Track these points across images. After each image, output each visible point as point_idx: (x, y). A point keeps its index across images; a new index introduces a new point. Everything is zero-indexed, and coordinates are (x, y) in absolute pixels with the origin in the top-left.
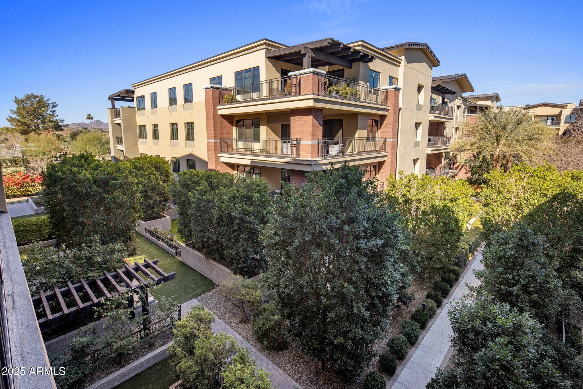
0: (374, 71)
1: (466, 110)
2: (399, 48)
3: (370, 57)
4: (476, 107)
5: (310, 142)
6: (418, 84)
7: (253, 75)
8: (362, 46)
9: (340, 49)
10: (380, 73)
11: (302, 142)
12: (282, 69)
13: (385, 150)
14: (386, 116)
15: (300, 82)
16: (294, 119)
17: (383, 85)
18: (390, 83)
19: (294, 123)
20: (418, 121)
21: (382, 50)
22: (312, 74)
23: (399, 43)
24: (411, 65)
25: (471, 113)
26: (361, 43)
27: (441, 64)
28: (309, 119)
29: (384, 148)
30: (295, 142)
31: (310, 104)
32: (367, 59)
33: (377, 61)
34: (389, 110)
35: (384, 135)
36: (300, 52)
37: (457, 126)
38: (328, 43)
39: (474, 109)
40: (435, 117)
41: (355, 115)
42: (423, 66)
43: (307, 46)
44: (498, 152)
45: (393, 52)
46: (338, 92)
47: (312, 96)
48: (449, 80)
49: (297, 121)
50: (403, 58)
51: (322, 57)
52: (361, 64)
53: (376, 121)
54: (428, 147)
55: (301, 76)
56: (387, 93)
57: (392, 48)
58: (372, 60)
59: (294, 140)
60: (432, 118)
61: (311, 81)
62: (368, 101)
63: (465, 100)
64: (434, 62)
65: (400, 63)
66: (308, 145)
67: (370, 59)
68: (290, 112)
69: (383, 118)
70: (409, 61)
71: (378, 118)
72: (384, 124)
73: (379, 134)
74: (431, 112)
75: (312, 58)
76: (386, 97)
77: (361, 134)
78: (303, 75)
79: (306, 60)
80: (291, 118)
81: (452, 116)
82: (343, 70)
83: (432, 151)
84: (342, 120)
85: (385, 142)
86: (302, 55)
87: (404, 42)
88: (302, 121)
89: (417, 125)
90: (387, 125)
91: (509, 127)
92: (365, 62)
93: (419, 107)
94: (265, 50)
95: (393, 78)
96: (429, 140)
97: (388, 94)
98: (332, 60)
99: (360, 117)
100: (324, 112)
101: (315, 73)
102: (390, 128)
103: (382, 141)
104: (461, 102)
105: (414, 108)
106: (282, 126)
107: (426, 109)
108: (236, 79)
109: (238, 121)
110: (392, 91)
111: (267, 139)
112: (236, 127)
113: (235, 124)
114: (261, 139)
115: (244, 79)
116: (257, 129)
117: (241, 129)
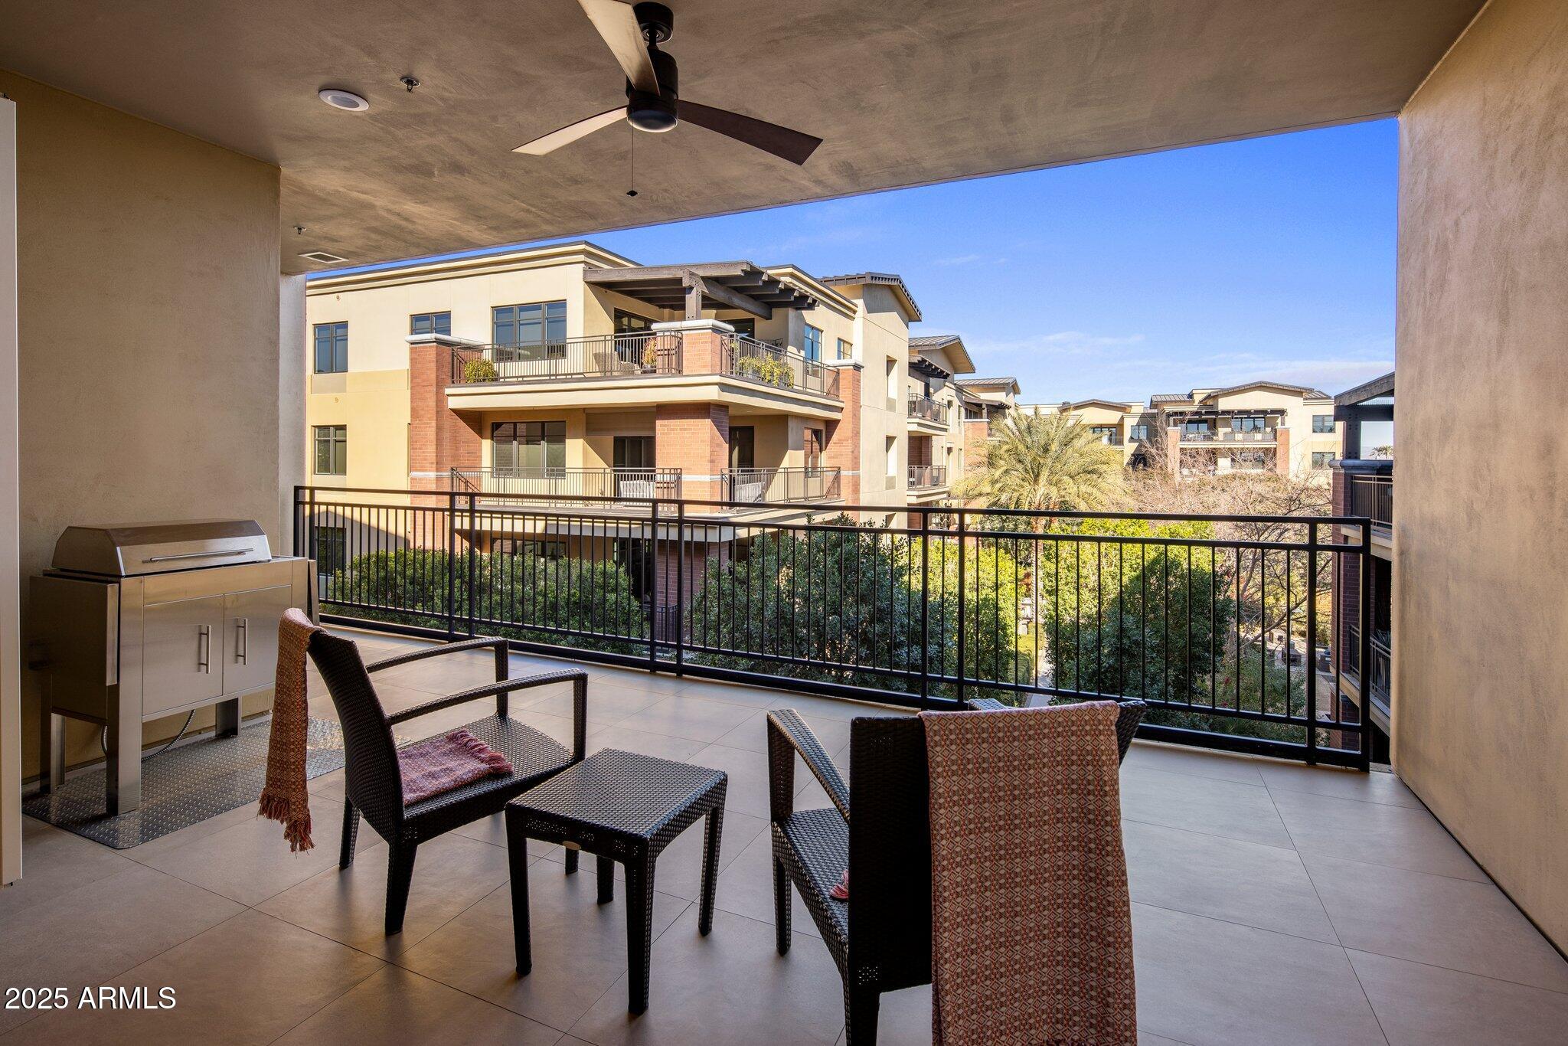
0: (813, 328)
1: (963, 410)
2: (853, 284)
3: (810, 301)
4: (979, 406)
5: (707, 478)
6: (888, 356)
7: (547, 319)
8: (792, 275)
9: (760, 283)
10: (822, 331)
11: (685, 478)
12: (616, 310)
13: (839, 495)
14: (837, 422)
15: (680, 344)
16: (665, 426)
17: (828, 356)
18: (840, 354)
19: (666, 434)
20: (890, 435)
21: (825, 281)
22: (710, 331)
23: (853, 273)
24: (874, 316)
25: (970, 418)
26: (790, 270)
27: (923, 318)
28: (704, 427)
29: (836, 490)
30: (667, 478)
31: (712, 394)
32: (803, 303)
33: (821, 309)
34: (842, 409)
35: (836, 463)
36: (679, 281)
37: (949, 445)
38: (742, 270)
39: (975, 409)
40: (920, 425)
41: (781, 420)
42: (892, 319)
43: (693, 270)
44: (1038, 498)
45: (841, 289)
46: (757, 371)
47: (717, 379)
48: (933, 348)
49: (673, 430)
50: (860, 302)
51: (720, 295)
52: (791, 313)
53: (816, 433)
54: (909, 490)
55: (683, 332)
56: (838, 373)
57: (838, 280)
58: (811, 307)
59: (670, 474)
60: (914, 428)
61: (709, 347)
62: (808, 390)
63: (959, 390)
64: (911, 315)
65: (855, 312)
66: (701, 483)
67: (809, 304)
68: (655, 410)
69: (831, 425)
70: (870, 309)
71: (821, 427)
72: (835, 437)
73: (824, 460)
74: (910, 415)
75: (704, 297)
76: (836, 381)
77: (794, 459)
78: (688, 332)
79: (692, 300)
80: (658, 423)
81: (946, 425)
82: (752, 321)
83: (918, 497)
84: (751, 429)
85: (837, 478)
86: (685, 288)
87: (863, 272)
88: (685, 429)
89: (890, 440)
90: (840, 442)
91: (1054, 447)
92: (797, 309)
93: (891, 405)
94: (583, 265)
95: (844, 341)
96: (911, 474)
97: (841, 376)
98: (736, 300)
99: (792, 424)
100: (732, 411)
101: (716, 330)
102: (847, 449)
103: (831, 475)
104: (953, 393)
105: (883, 405)
106: (616, 439)
107: (902, 407)
108: (494, 323)
109: (496, 426)
110: (848, 370)
111: (585, 471)
112: (492, 440)
113: (488, 432)
114: (567, 470)
115: (520, 325)
116: (556, 446)
117: (505, 447)
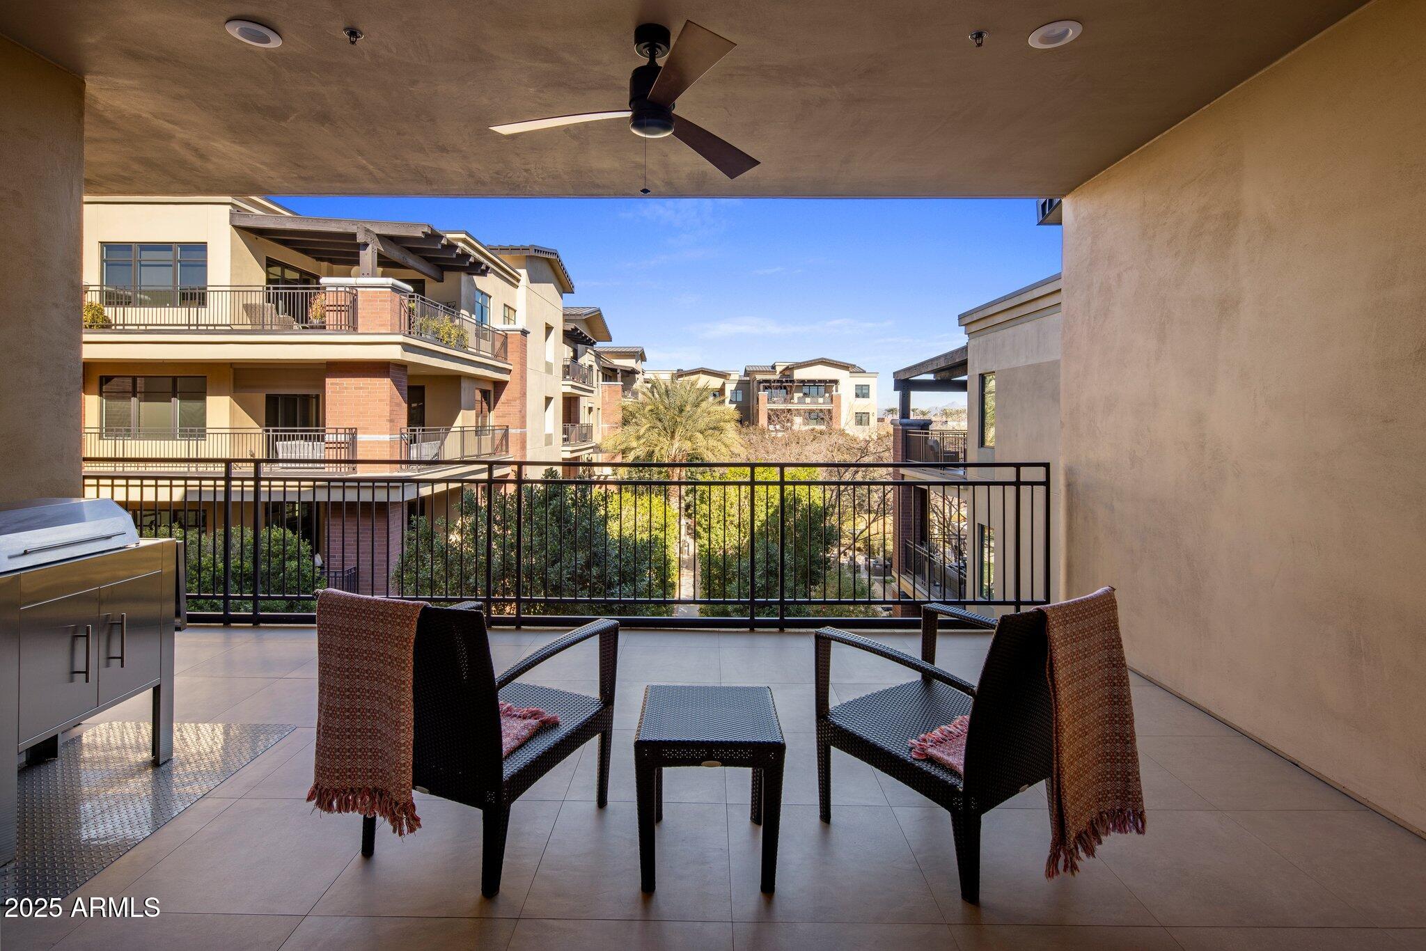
0: (482, 293)
1: (600, 374)
2: (517, 254)
3: (483, 267)
4: (616, 370)
5: (387, 438)
6: (546, 324)
7: (180, 261)
8: (464, 241)
9: (439, 247)
10: (490, 297)
11: (361, 437)
12: (268, 259)
13: (507, 452)
14: (506, 383)
15: (355, 301)
16: (337, 384)
17: (496, 321)
18: (507, 319)
19: (338, 392)
20: (549, 396)
21: (491, 249)
22: (390, 290)
23: (517, 244)
24: (536, 286)
25: (606, 381)
26: (463, 236)
27: (576, 290)
28: (384, 386)
29: (504, 448)
30: (341, 438)
31: (395, 353)
32: (477, 269)
33: (491, 276)
34: (510, 371)
35: (504, 422)
36: (354, 236)
37: (590, 405)
38: (423, 232)
39: (610, 373)
40: (573, 387)
41: (455, 379)
42: (549, 290)
43: (368, 226)
44: (674, 451)
45: (506, 257)
46: (436, 332)
47: (400, 338)
48: (579, 318)
49: (346, 388)
50: (523, 273)
51: (395, 254)
52: (464, 277)
53: (485, 394)
54: (563, 445)
55: (359, 289)
56: (506, 337)
57: (503, 249)
58: (484, 273)
59: (345, 433)
60: (568, 389)
61: (388, 305)
62: (481, 353)
63: (598, 356)
64: (565, 287)
65: (518, 281)
66: (385, 442)
67: (482, 271)
68: (325, 367)
69: (500, 386)
70: (533, 280)
71: (490, 387)
72: (503, 398)
73: (492, 419)
74: (564, 378)
75: (380, 255)
76: (504, 345)
77: (465, 419)
78: (364, 289)
79: (368, 257)
80: (328, 381)
81: (592, 387)
82: (422, 282)
83: (572, 452)
84: (422, 388)
85: (506, 435)
86: (359, 244)
87: (527, 244)
88: (361, 388)
89: (548, 400)
90: (508, 402)
91: (688, 408)
92: (469, 274)
93: (549, 368)
94: (229, 207)
95: (509, 308)
96: (565, 431)
97: (509, 340)
98: (411, 261)
99: (465, 384)
100: (410, 371)
101: (395, 289)
102: (515, 409)
103: (499, 434)
104: (593, 358)
105: (542, 368)
106: (269, 397)
107: (558, 371)
108: (102, 261)
109: (105, 380)
110: (516, 334)
111: (233, 431)
112: (101, 395)
113: (96, 387)
114: (208, 431)
115: (141, 265)
116: (193, 405)
117: (119, 405)
